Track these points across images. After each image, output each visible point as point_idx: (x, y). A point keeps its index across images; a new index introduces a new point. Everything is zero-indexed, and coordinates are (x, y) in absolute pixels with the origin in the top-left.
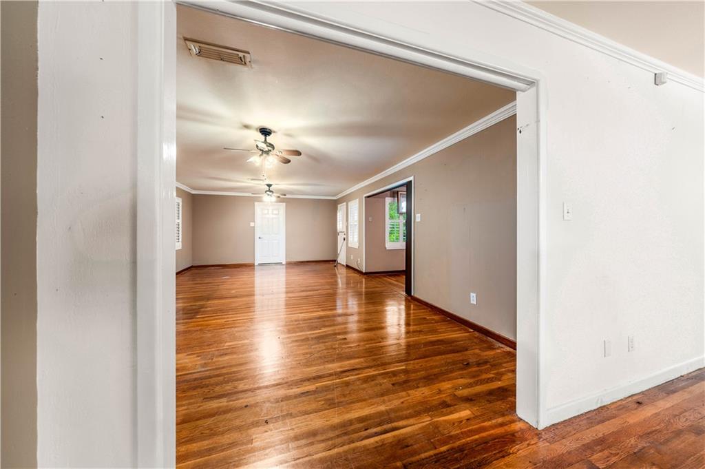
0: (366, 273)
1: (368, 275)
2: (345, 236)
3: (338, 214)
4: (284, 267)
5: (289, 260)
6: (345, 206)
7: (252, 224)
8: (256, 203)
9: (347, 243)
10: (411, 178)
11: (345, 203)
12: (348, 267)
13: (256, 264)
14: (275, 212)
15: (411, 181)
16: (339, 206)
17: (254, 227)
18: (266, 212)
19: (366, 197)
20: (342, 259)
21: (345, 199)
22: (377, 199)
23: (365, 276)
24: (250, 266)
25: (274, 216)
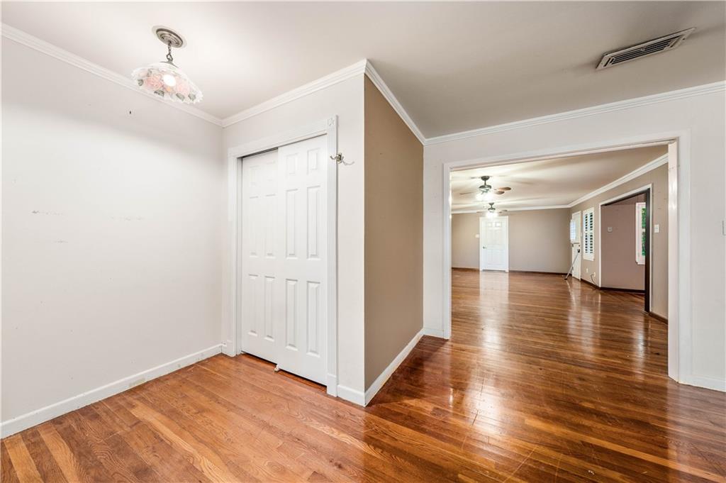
0: (602, 289)
1: (605, 290)
2: (580, 248)
3: (572, 224)
4: (508, 274)
5: (512, 269)
6: (580, 215)
7: (477, 236)
8: (481, 218)
9: (582, 255)
10: (650, 186)
11: (580, 212)
12: (583, 281)
13: (481, 270)
14: (498, 225)
15: (649, 189)
16: (573, 215)
17: (479, 239)
18: (490, 225)
19: (602, 206)
20: (577, 273)
21: (580, 207)
22: (620, 206)
23: (601, 291)
24: (475, 271)
25: (498, 228)
